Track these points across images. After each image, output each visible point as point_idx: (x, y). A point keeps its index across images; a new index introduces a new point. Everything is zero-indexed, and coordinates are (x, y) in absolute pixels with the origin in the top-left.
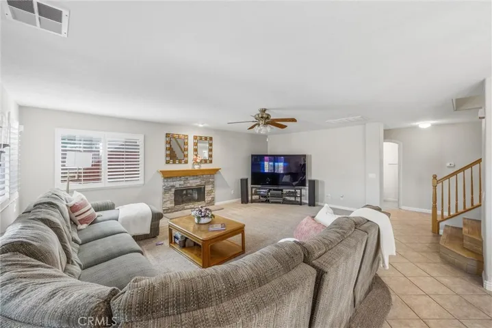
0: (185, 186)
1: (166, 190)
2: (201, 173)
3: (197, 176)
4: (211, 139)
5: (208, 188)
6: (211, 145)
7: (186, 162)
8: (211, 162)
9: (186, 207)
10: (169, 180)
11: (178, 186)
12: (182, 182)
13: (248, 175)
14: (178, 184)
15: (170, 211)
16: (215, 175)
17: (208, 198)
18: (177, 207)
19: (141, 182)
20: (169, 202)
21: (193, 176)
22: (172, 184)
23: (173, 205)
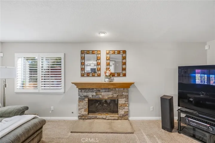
0: (97, 97)
1: (81, 99)
2: (112, 87)
3: (109, 89)
4: (124, 52)
5: (121, 101)
6: (124, 58)
7: (99, 75)
8: (125, 75)
9: (98, 116)
10: (83, 91)
11: (90, 96)
12: (94, 94)
13: (173, 92)
14: (91, 95)
15: (83, 118)
16: (129, 89)
17: (121, 112)
18: (91, 115)
19: (62, 91)
20: (83, 110)
21: (105, 89)
22: (85, 94)
23: (87, 113)
